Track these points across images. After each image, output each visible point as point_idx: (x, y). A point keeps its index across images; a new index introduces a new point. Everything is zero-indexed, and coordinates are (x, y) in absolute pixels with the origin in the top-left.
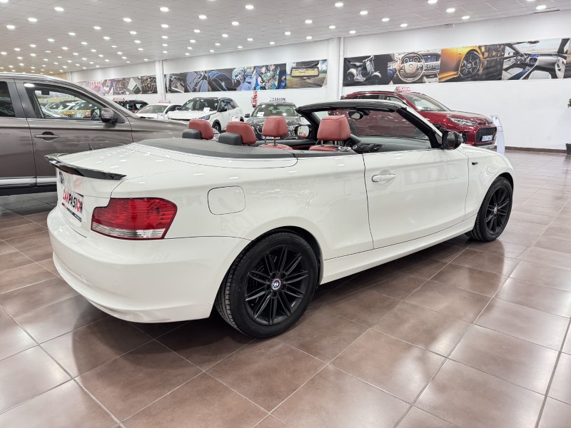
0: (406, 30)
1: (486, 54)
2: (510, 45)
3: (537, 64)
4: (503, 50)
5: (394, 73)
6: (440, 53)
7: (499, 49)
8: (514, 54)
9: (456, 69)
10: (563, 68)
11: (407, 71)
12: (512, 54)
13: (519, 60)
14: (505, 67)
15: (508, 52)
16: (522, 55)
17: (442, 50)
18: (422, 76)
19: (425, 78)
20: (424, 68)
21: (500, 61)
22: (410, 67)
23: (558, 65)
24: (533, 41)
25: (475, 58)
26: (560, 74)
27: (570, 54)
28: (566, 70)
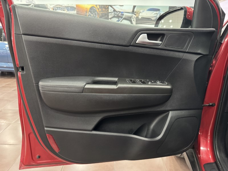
1: (100, 10)
2: (111, 6)
3: (124, 17)
4: (108, 8)
6: (75, 6)
7: (106, 7)
8: (113, 11)
10: (135, 20)
12: (112, 11)
13: (116, 14)
14: (110, 17)
15: (110, 10)
16: (117, 12)
17: (77, 6)
21: (107, 14)
23: (133, 19)
24: (121, 5)
25: (95, 11)
26: (134, 23)
27: (137, 13)
28: (136, 21)
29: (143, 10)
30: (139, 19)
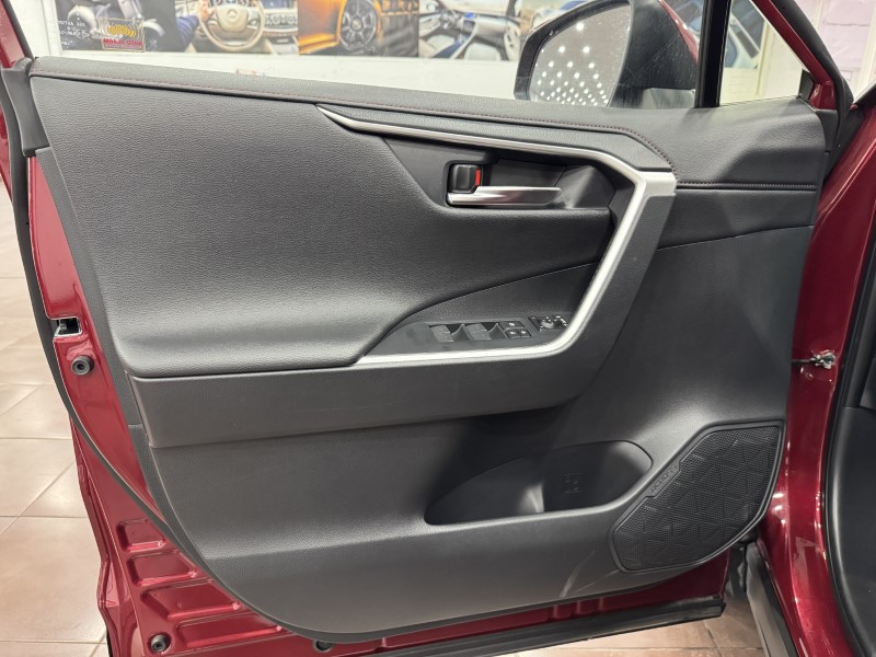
1: (387, 4)
5: (194, 28)
8: (437, 8)
9: (333, 30)
10: (516, 43)
11: (225, 24)
12: (432, 9)
13: (445, 21)
14: (422, 31)
16: (450, 13)
18: (262, 39)
19: (269, 45)
20: (263, 22)
21: (412, 20)
22: (230, 15)
23: (509, 38)
26: (513, 53)
27: (525, 18)
29: (548, 8)
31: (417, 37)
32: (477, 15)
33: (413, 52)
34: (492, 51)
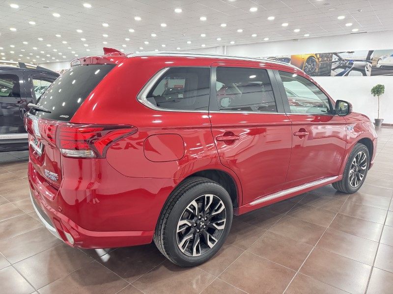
0: (268, 42)
1: (320, 59)
2: (336, 54)
3: (353, 66)
4: (331, 57)
6: (290, 57)
7: (329, 56)
8: (338, 59)
10: (370, 69)
13: (342, 63)
14: (333, 68)
15: (335, 58)
16: (343, 61)
17: (292, 56)
21: (329, 64)
23: (367, 67)
24: (350, 51)
25: (313, 61)
26: (368, 73)
27: (374, 60)
28: (372, 71)
29: (385, 56)
30: (377, 68)
31: (330, 70)
32: (354, 61)
33: (328, 74)
34: (360, 73)
